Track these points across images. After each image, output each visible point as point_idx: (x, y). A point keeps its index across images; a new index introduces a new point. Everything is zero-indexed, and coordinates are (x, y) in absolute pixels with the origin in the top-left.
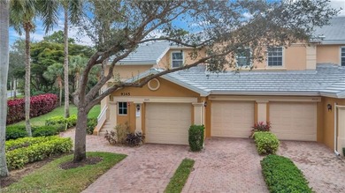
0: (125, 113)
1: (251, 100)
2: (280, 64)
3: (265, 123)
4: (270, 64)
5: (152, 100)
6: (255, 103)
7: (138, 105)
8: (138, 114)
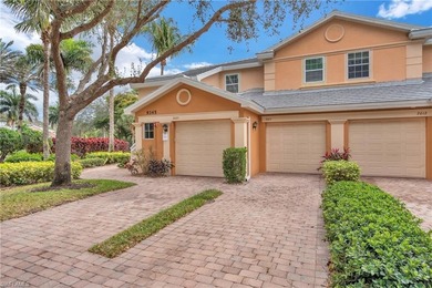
0: (152, 137)
1: (322, 119)
2: (366, 75)
3: (341, 151)
4: (351, 76)
5: (182, 117)
6: (327, 123)
7: (165, 126)
8: (166, 137)
